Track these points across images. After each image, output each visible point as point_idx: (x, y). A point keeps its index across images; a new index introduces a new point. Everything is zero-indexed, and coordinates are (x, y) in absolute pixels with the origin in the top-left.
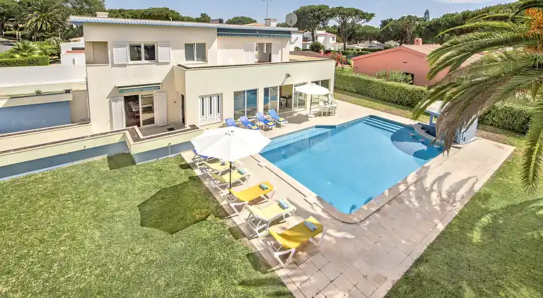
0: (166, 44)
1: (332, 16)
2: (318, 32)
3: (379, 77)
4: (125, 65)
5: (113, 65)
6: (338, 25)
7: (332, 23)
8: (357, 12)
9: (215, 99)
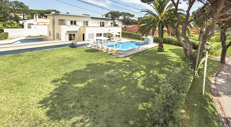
0: (79, 21)
1: (121, 15)
2: (116, 21)
3: (134, 33)
4: (69, 26)
5: (67, 26)
6: (123, 19)
7: (121, 18)
8: (129, 14)
9: (92, 35)
